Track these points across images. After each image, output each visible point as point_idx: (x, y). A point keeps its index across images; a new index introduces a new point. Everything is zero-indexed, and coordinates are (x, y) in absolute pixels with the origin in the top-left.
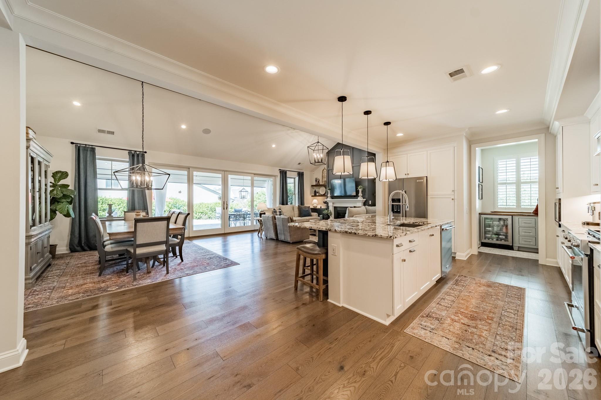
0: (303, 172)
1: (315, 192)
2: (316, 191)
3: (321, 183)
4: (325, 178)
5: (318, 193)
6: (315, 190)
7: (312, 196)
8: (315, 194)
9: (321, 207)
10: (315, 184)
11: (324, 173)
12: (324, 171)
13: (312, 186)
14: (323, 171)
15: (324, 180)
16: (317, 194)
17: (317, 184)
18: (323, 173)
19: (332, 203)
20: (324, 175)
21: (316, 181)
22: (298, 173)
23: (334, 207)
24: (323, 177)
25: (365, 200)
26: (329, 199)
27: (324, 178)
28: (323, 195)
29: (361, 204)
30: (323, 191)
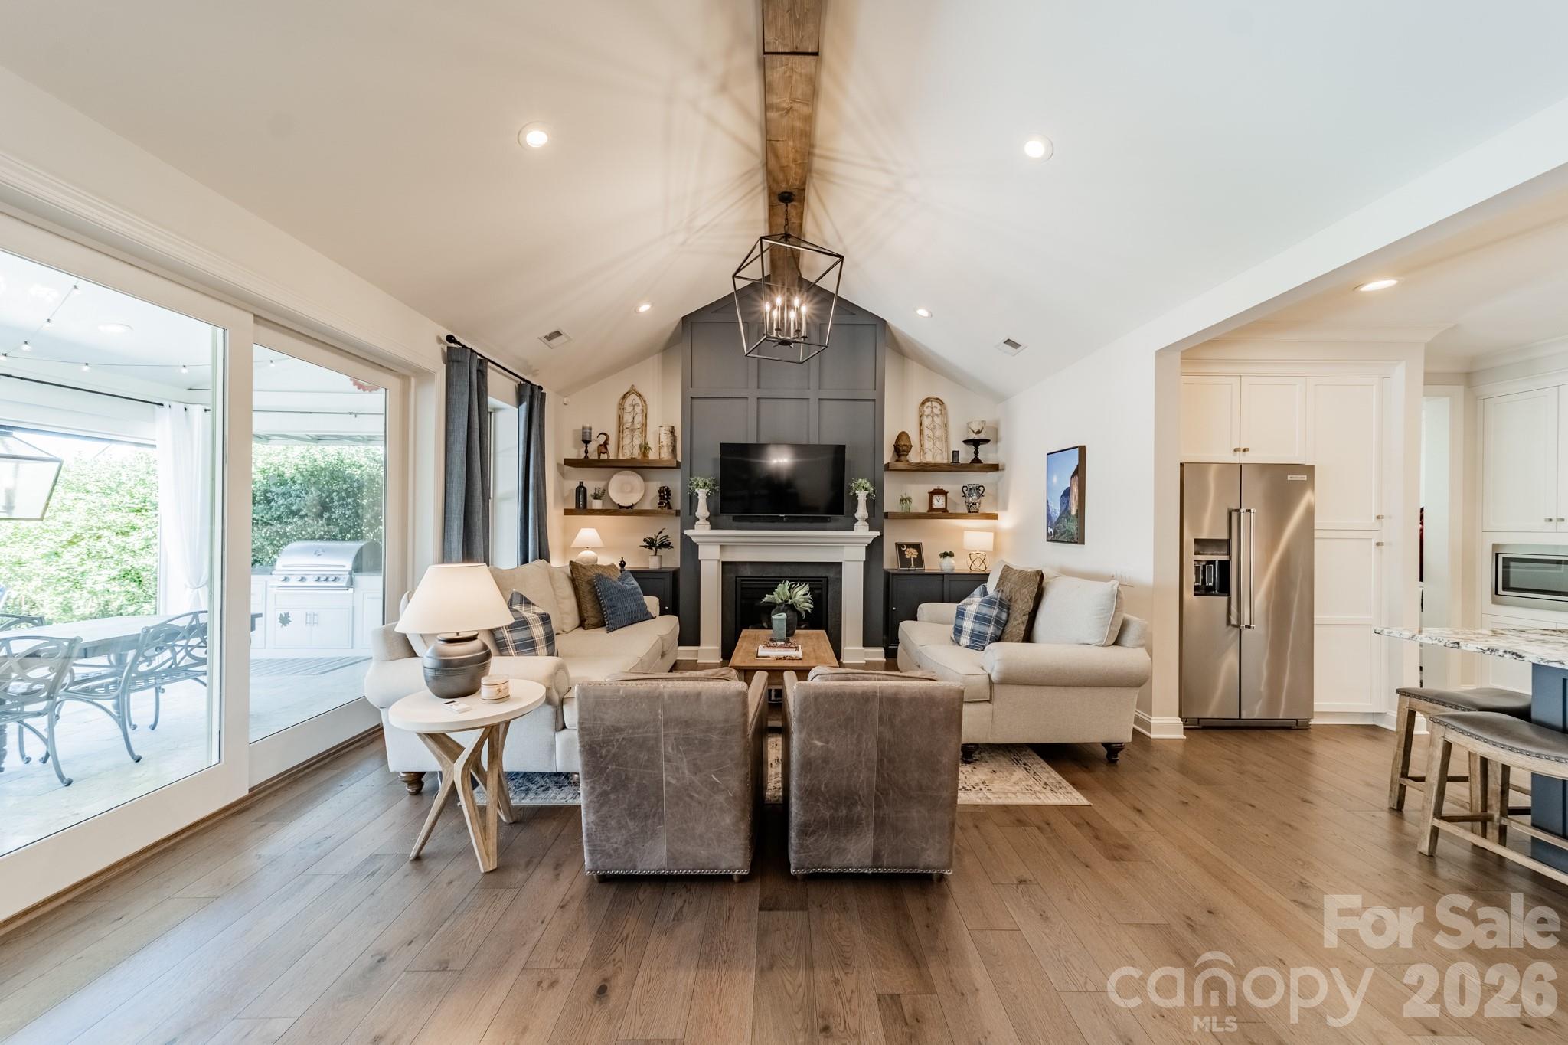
0: (543, 389)
1: (581, 491)
2: (585, 490)
3: (617, 453)
4: (633, 430)
5: (596, 497)
6: (582, 486)
7: (567, 512)
8: (581, 505)
9: (623, 565)
10: (574, 453)
11: (629, 408)
12: (629, 401)
13: (568, 462)
14: (624, 397)
16: (593, 504)
17: (593, 455)
18: (621, 407)
19: (718, 548)
20: (628, 418)
21: (587, 443)
22: (520, 385)
23: (724, 563)
24: (621, 423)
25: (874, 534)
26: (701, 530)
27: (628, 432)
28: (627, 507)
29: (861, 554)
30: (631, 491)
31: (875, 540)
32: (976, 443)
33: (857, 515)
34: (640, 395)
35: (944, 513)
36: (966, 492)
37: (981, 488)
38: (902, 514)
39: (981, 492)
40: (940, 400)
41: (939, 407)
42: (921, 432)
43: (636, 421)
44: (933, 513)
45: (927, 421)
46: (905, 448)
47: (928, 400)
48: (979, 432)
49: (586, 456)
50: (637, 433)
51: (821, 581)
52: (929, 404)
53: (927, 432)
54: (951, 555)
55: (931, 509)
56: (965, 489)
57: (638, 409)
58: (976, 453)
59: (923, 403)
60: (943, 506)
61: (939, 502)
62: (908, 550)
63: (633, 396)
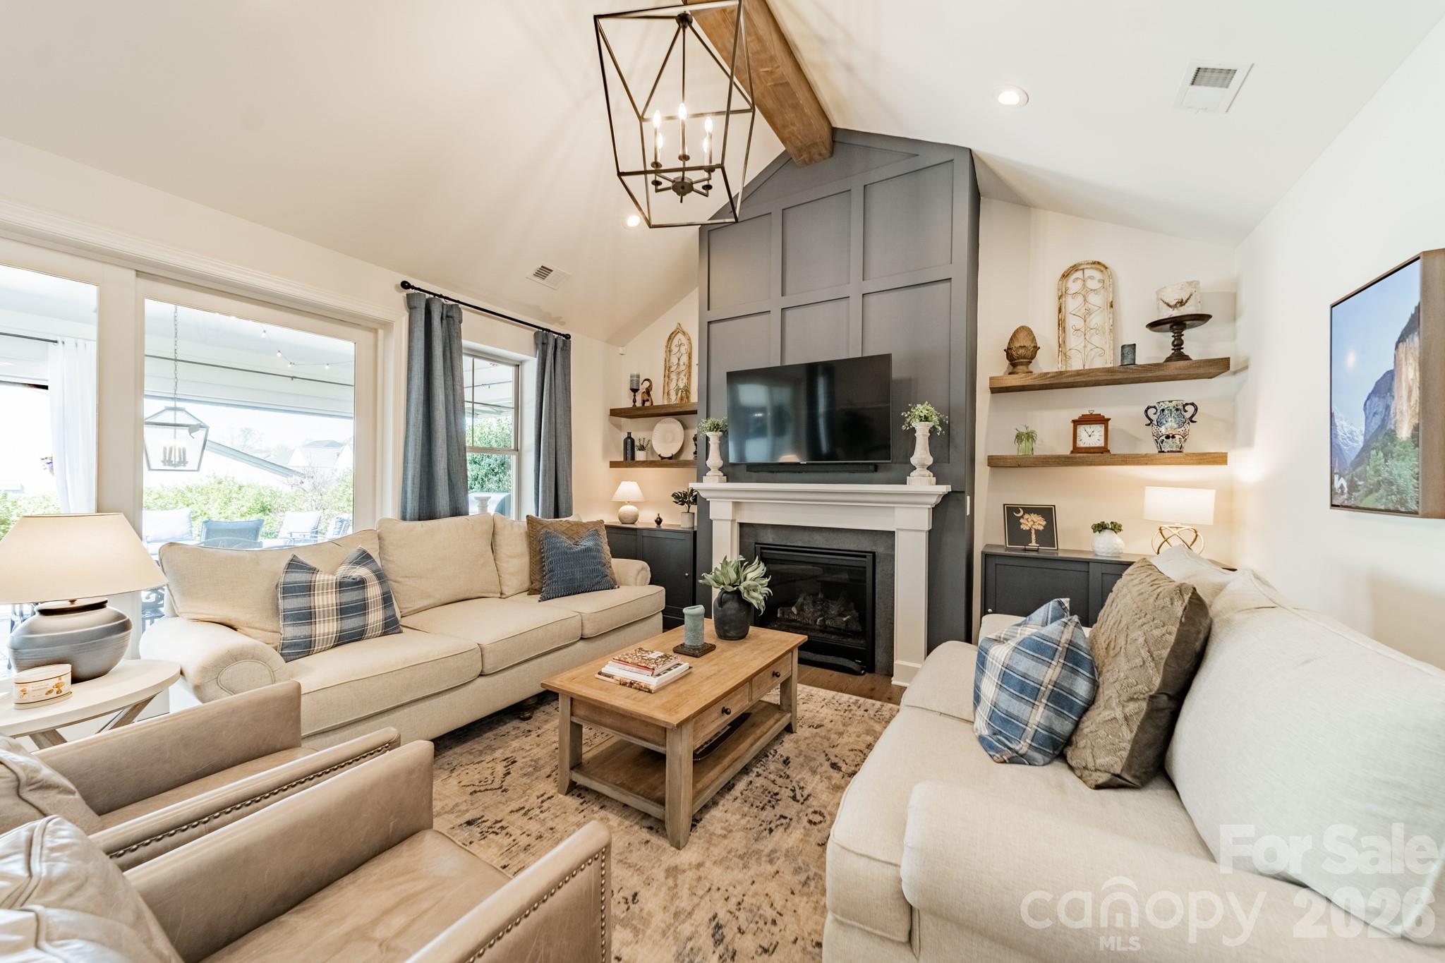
0: (568, 337)
1: (630, 445)
2: (633, 441)
3: (658, 399)
4: (679, 373)
5: (642, 448)
6: (629, 437)
7: (613, 464)
8: (630, 455)
9: (659, 521)
10: (626, 402)
11: (675, 349)
12: (675, 342)
13: (615, 413)
14: (670, 339)
15: (673, 385)
16: (640, 456)
17: (639, 404)
18: (668, 348)
19: (730, 506)
20: (674, 360)
21: (635, 391)
22: (536, 334)
23: (741, 525)
24: (668, 369)
25: (945, 489)
26: (712, 484)
27: (673, 376)
28: (670, 458)
29: (923, 520)
30: (673, 440)
31: (946, 497)
32: (1177, 325)
33: (914, 460)
34: (684, 333)
35: (1101, 455)
36: (1154, 418)
37: (1190, 409)
38: (1013, 458)
39: (1188, 415)
40: (1099, 263)
41: (1097, 275)
42: (1061, 324)
43: (681, 363)
44: (1080, 456)
45: (1072, 304)
46: (1021, 351)
47: (1075, 268)
48: (1182, 303)
49: (634, 405)
50: (682, 376)
51: (865, 557)
52: (1079, 274)
53: (1072, 322)
54: (1116, 528)
55: (1076, 449)
56: (1151, 412)
57: (683, 349)
58: (1178, 345)
59: (1065, 276)
60: (1101, 443)
61: (1091, 437)
62: (1026, 516)
63: (680, 336)
